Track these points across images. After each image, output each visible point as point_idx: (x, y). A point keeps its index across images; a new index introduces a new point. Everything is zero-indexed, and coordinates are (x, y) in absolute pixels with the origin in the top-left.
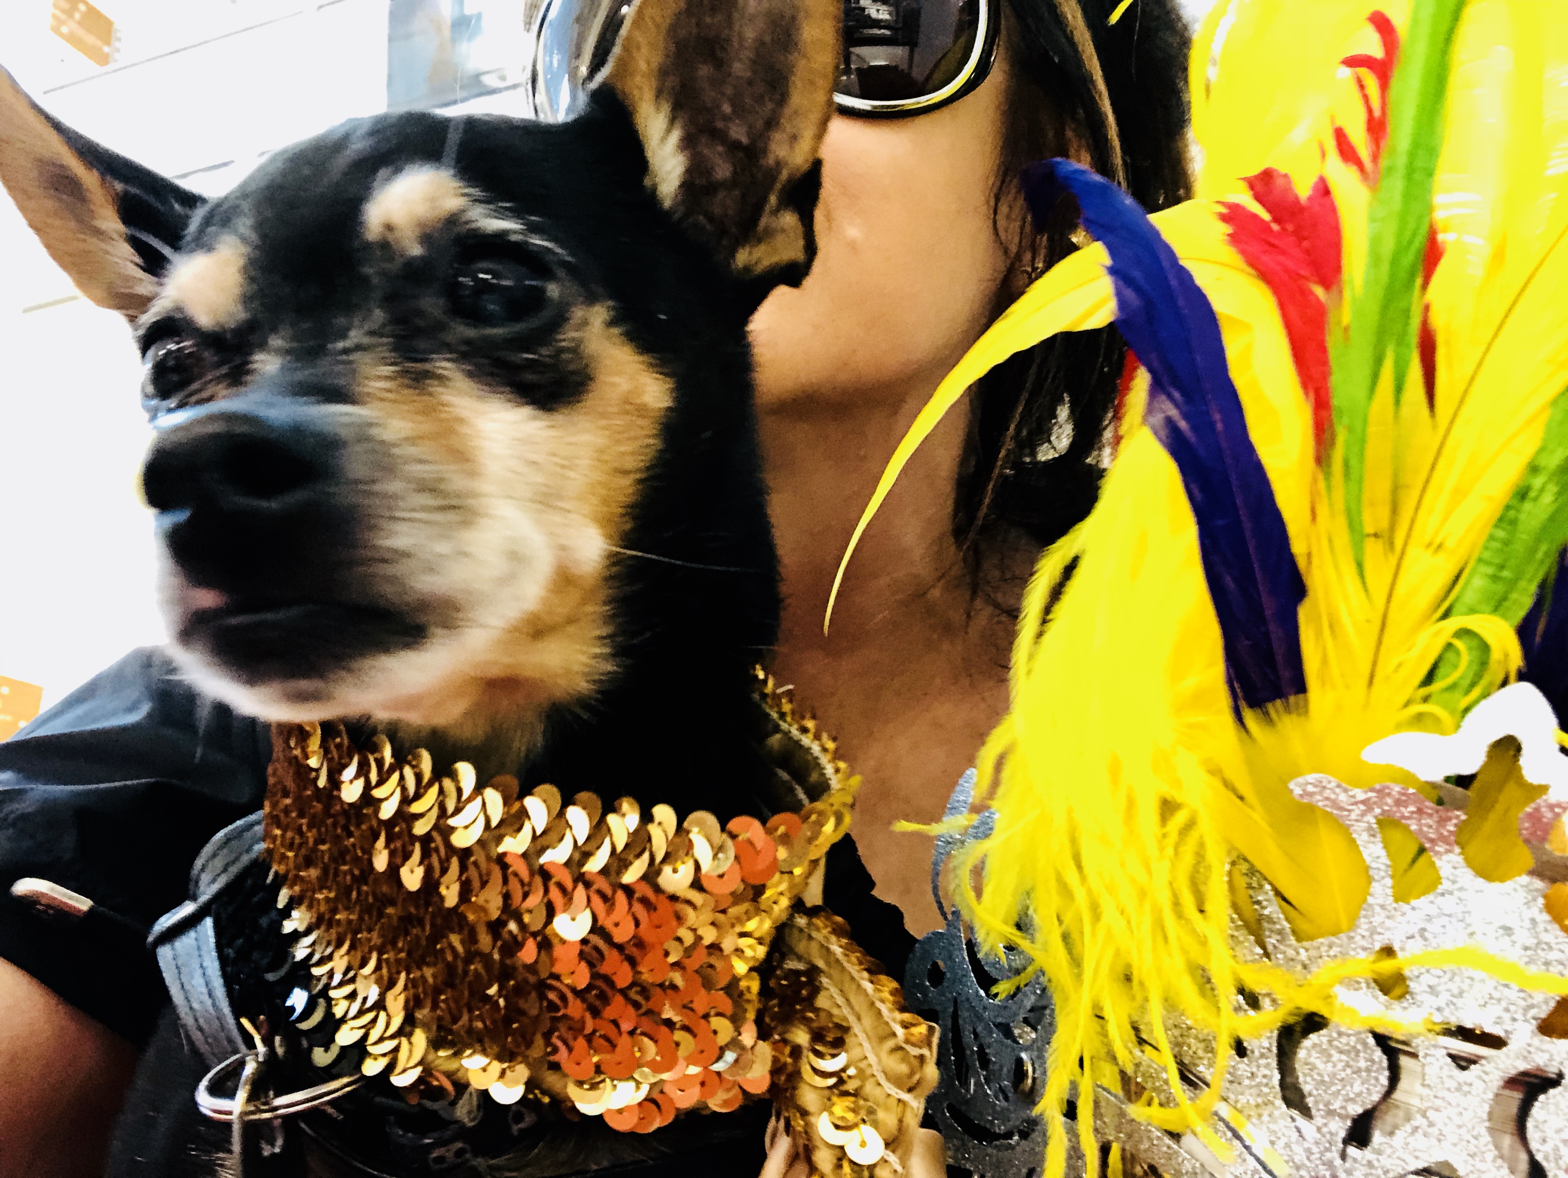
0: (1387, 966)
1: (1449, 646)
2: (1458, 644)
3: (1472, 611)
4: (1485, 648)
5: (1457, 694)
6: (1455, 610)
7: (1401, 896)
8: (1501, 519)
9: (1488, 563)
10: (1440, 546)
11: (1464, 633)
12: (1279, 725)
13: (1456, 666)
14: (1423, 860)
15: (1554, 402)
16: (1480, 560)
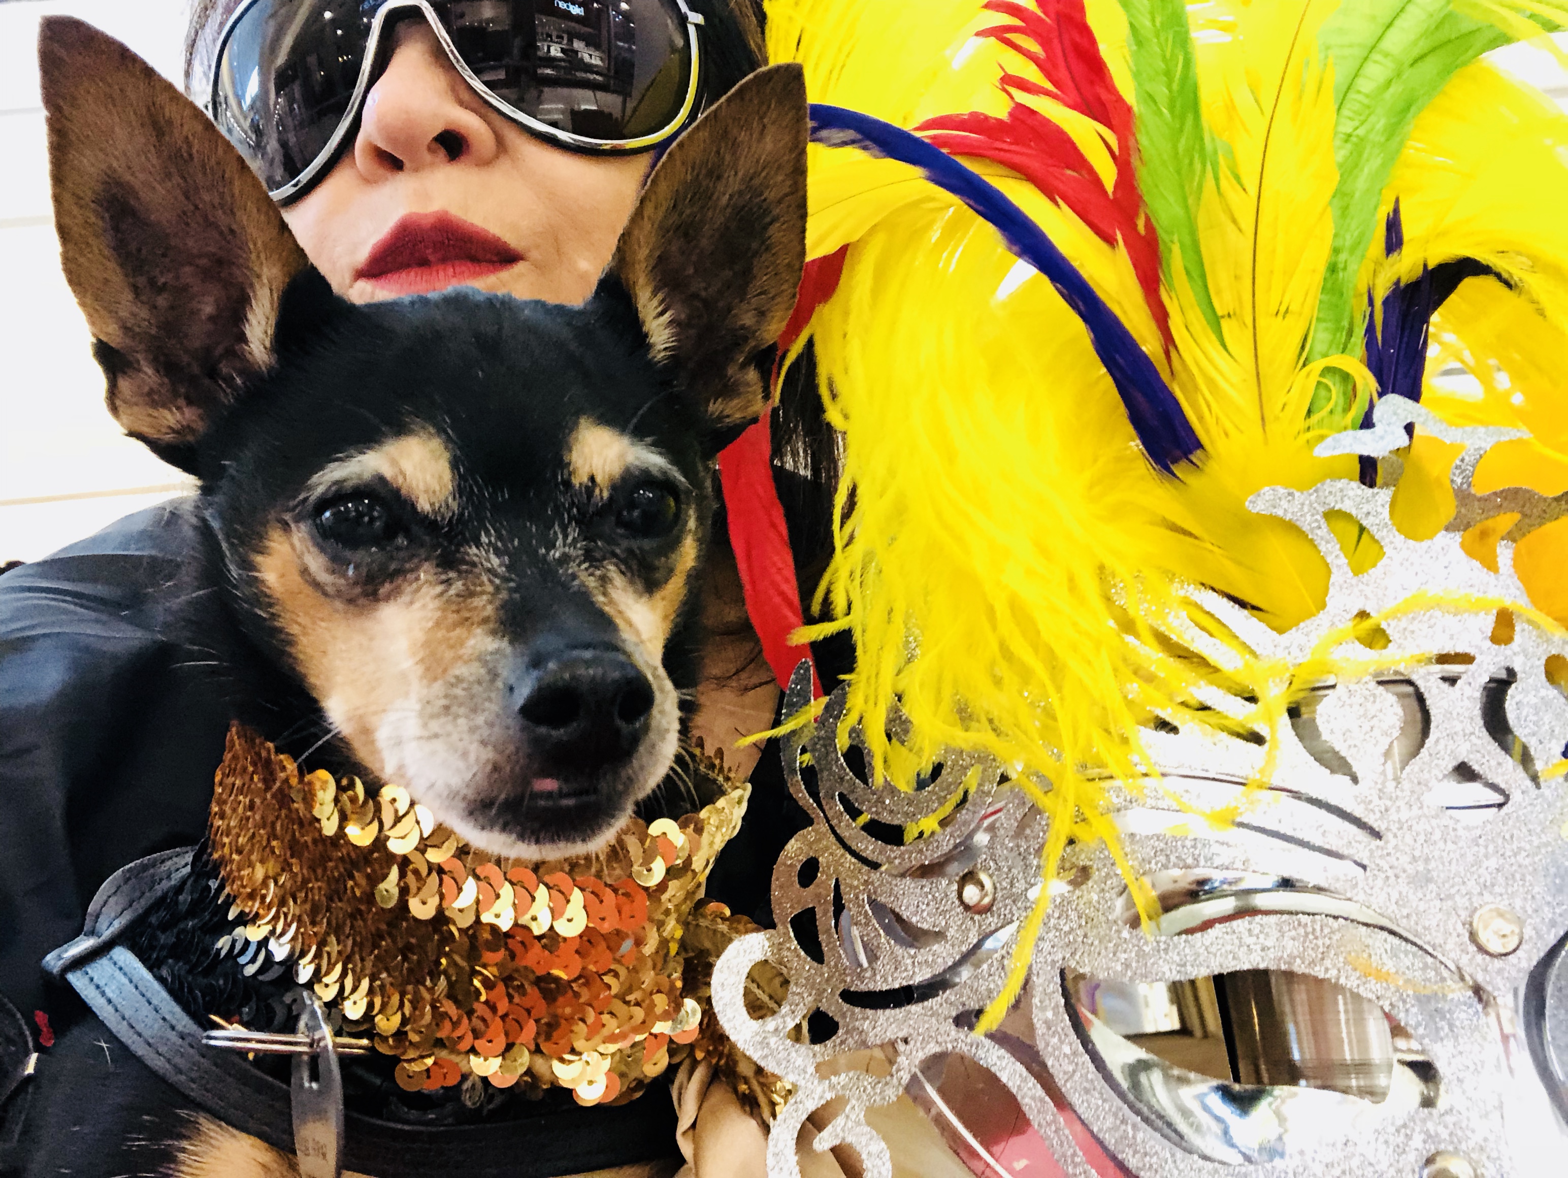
0: (1367, 624)
1: (1319, 383)
2: (1324, 380)
3: (1325, 355)
4: (1346, 377)
5: (1337, 417)
6: (1311, 358)
7: (1358, 570)
8: (1323, 289)
9: (1324, 321)
10: (1287, 311)
11: (1328, 371)
12: (1205, 468)
13: (1330, 399)
14: (1365, 536)
15: (1330, 203)
16: (1318, 319)
